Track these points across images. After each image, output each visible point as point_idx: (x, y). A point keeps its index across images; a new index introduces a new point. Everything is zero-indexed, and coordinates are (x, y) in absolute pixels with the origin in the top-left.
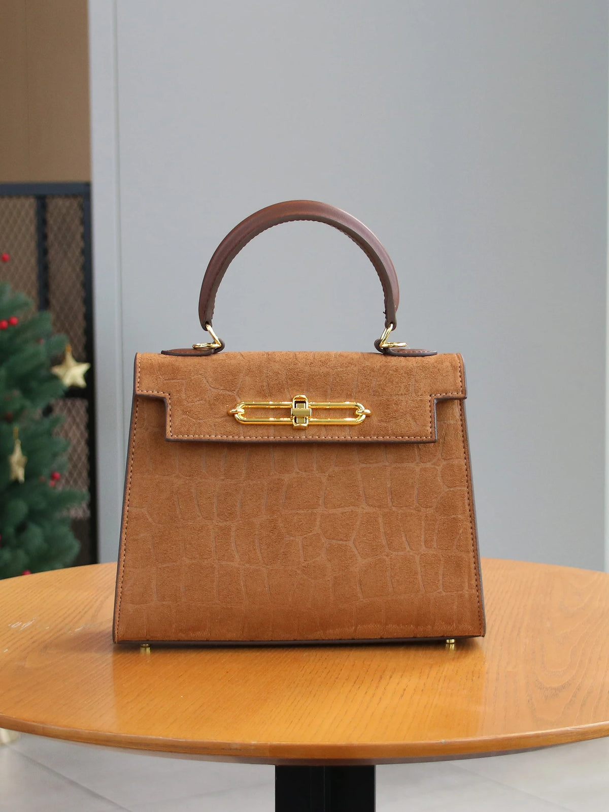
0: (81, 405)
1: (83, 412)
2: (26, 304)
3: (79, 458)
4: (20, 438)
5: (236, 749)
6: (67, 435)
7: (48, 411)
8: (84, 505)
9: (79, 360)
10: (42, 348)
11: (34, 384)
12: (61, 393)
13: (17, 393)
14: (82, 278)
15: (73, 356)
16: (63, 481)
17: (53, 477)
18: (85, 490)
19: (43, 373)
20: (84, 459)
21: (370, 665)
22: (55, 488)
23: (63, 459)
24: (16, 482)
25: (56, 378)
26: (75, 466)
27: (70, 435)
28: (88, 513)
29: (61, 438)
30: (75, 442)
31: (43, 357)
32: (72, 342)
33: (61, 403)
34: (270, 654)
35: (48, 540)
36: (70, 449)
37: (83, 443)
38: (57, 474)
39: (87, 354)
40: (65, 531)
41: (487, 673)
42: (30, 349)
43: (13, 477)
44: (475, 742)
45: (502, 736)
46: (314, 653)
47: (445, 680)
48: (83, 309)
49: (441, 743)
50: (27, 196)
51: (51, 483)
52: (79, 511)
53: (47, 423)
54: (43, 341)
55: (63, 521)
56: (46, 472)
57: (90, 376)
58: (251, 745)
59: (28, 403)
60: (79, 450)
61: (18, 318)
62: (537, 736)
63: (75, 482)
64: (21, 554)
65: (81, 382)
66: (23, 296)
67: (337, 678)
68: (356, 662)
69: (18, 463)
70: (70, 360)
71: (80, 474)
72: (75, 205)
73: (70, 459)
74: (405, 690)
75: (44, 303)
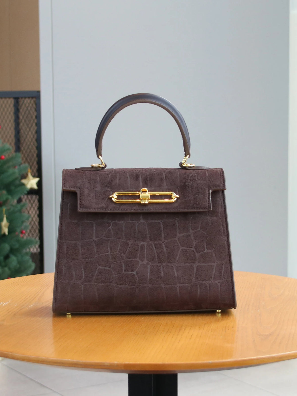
0: (35, 198)
1: (36, 201)
2: (9, 149)
3: (35, 223)
4: (5, 214)
5: (107, 366)
6: (29, 212)
7: (20, 201)
8: (37, 246)
9: (34, 176)
10: (16, 170)
11: (13, 188)
12: (26, 192)
13: (4, 192)
14: (35, 136)
15: (31, 174)
16: (27, 234)
17: (22, 233)
18: (37, 239)
19: (17, 182)
20: (37, 223)
21: (175, 323)
22: (23, 237)
23: (27, 224)
24: (4, 235)
25: (23, 185)
26: (32, 227)
27: (30, 212)
28: (39, 250)
29: (26, 214)
30: (32, 216)
31: (17, 175)
32: (31, 168)
33: (26, 197)
34: (125, 318)
35: (19, 263)
36: (30, 219)
37: (36, 216)
38: (24, 231)
39: (39, 173)
40: (28, 258)
41: (233, 327)
42: (11, 171)
43: (2, 233)
44: (226, 362)
45: (240, 359)
46: (147, 318)
47: (211, 331)
48: (36, 152)
49: (209, 362)
50: (10, 98)
51: (21, 235)
52: (34, 249)
53: (19, 206)
54: (17, 167)
55: (27, 254)
56: (18, 230)
57: (40, 184)
58: (114, 364)
59: (10, 197)
60: (34, 219)
61: (5, 156)
62: (257, 359)
63: (33, 235)
64: (6, 269)
65: (35, 187)
66: (7, 146)
67: (158, 330)
68: (168, 322)
69: (5, 226)
70: (30, 176)
71: (35, 231)
72: (32, 101)
73: (30, 223)
74: (192, 336)
75: (18, 149)
